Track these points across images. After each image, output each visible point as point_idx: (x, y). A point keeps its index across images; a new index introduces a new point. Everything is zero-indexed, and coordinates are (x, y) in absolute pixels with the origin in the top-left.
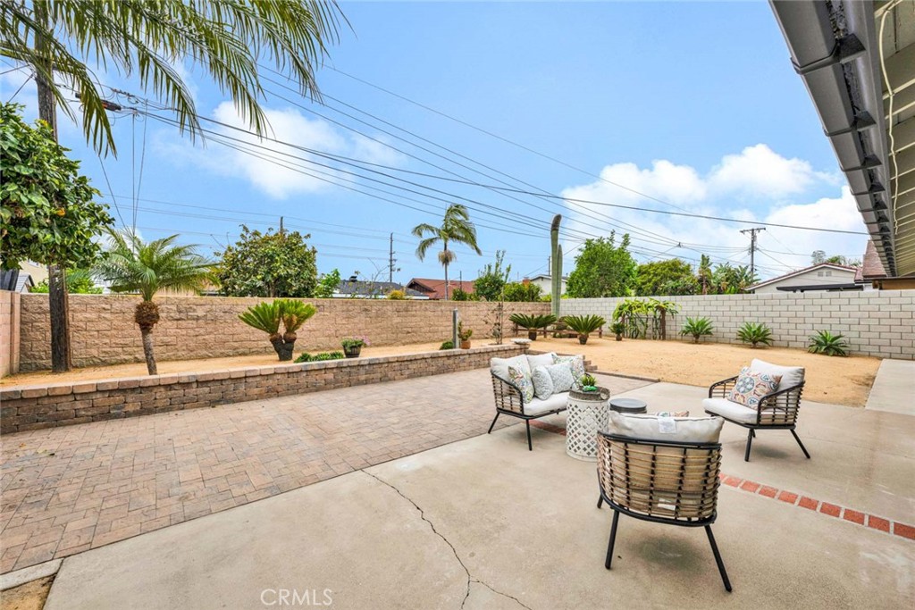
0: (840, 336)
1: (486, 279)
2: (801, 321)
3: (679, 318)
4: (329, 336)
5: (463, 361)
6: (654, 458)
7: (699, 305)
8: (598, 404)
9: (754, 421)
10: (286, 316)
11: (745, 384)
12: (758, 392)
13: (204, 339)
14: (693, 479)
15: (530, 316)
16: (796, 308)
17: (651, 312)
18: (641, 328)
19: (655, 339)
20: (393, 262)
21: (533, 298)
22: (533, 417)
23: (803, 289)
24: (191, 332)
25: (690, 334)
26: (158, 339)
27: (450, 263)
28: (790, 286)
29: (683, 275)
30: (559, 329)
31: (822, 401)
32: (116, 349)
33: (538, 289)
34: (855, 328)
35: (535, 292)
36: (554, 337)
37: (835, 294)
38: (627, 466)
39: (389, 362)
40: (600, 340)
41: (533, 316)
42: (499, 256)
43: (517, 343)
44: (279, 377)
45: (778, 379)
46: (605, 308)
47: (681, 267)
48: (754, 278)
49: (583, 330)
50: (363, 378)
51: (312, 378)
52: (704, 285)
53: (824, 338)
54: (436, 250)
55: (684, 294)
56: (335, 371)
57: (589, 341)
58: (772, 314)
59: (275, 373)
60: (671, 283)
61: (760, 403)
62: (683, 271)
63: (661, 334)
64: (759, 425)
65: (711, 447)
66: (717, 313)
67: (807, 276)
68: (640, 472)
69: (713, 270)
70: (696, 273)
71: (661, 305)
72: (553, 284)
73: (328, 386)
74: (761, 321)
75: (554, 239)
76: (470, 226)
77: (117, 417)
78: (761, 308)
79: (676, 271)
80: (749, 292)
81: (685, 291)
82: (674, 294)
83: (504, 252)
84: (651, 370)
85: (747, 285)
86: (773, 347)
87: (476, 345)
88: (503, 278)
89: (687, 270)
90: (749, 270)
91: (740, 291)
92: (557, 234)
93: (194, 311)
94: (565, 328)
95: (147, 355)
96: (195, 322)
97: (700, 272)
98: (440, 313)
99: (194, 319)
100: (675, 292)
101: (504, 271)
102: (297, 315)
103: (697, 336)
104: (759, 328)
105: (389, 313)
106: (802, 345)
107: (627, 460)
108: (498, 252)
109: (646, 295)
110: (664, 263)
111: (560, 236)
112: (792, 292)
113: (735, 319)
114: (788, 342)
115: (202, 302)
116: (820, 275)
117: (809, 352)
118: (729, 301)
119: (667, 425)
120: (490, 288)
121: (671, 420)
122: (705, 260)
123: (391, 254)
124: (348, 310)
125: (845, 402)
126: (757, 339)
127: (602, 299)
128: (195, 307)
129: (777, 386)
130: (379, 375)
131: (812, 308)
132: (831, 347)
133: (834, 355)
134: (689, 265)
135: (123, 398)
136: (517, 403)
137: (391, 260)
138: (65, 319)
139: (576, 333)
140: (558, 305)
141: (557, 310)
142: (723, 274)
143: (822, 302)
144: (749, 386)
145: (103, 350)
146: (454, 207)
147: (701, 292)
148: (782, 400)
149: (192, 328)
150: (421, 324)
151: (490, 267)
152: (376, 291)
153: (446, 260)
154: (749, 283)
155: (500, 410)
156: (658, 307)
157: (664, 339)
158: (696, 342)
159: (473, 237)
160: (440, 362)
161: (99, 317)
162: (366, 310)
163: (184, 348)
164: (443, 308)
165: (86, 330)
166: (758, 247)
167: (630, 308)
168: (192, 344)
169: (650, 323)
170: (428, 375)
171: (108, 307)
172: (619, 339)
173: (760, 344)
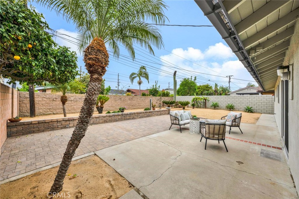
0: (252, 108)
1: (153, 89)
2: (242, 103)
3: (210, 102)
4: (110, 106)
5: (153, 113)
6: (214, 127)
7: (215, 98)
8: (197, 121)
9: (231, 125)
10: (101, 100)
11: (229, 117)
12: (232, 119)
13: (74, 107)
14: (221, 131)
15: (168, 101)
16: (241, 100)
17: (202, 100)
18: (200, 105)
19: (203, 108)
20: (119, 83)
21: (168, 95)
22: (181, 125)
23: (243, 94)
24: (70, 105)
25: (213, 107)
26: (60, 107)
27: (141, 84)
28: (240, 93)
29: (210, 89)
30: (176, 105)
31: (246, 123)
32: (47, 110)
33: (169, 93)
34: (255, 105)
35: (168, 93)
36: (175, 107)
37: (251, 96)
38: (209, 129)
39: (135, 114)
40: (188, 108)
41: (169, 101)
42: (156, 82)
43: (167, 109)
44: (107, 117)
45: (236, 116)
46: (189, 99)
47: (209, 87)
48: (230, 91)
49: (184, 105)
50: (128, 118)
51: (115, 118)
52: (216, 93)
53: (248, 108)
54: (137, 80)
55: (210, 95)
56: (121, 116)
57: (185, 109)
58: (235, 101)
59: (106, 116)
60: (206, 92)
61: (232, 121)
62: (210, 88)
63: (205, 106)
64: (232, 126)
65: (224, 125)
66: (220, 101)
67: (244, 90)
68: (211, 130)
69: (219, 88)
70: (214, 89)
71: (205, 98)
72: (174, 92)
73: (119, 120)
74: (232, 103)
75: (174, 78)
76: (147, 73)
77: (67, 128)
78: (232, 100)
79: (208, 88)
80: (228, 95)
81: (210, 94)
82: (208, 95)
83: (157, 81)
84: (204, 116)
85: (228, 92)
86: (235, 110)
87: (156, 109)
88: (158, 89)
89: (211, 88)
90: (228, 88)
91: (226, 94)
92: (175, 77)
93: (71, 98)
94: (178, 105)
95: (64, 111)
96: (71, 102)
97: (215, 88)
98: (141, 100)
99: (70, 101)
100: (207, 94)
101: (158, 87)
102: (105, 100)
103: (215, 107)
104: (231, 105)
105: (127, 100)
106: (242, 110)
107: (209, 128)
108: (156, 81)
109: (199, 95)
110: (204, 86)
111: (176, 77)
112: (240, 95)
113: (225, 103)
114: (239, 109)
115: (73, 95)
116: (248, 90)
117: (244, 112)
118: (223, 97)
119: (217, 121)
120: (154, 92)
121: (217, 120)
122: (216, 85)
123: (118, 80)
124: (115, 99)
125: (251, 123)
126: (231, 108)
127: (188, 96)
128: (70, 97)
129: (236, 117)
130: (132, 117)
131: (245, 100)
132: (250, 110)
133: (250, 113)
134: (211, 86)
135: (69, 122)
136: (177, 122)
137: (118, 82)
138: (34, 100)
139: (181, 106)
140: (175, 98)
141: (175, 99)
142: (221, 89)
143: (247, 98)
144: (230, 117)
145: (44, 110)
146: (142, 67)
147: (215, 95)
148: (237, 120)
149: (70, 104)
150: (136, 103)
151: (154, 86)
152: (123, 93)
153: (140, 83)
154: (229, 92)
155: (172, 124)
156: (204, 99)
157: (206, 108)
158: (215, 109)
159: (148, 77)
160: (148, 114)
161: (42, 100)
162: (120, 99)
163: (68, 110)
164: (142, 98)
165: (38, 104)
166: (231, 81)
167: (196, 99)
168: (70, 109)
169: (202, 103)
170: (144, 117)
171: (45, 96)
172: (193, 108)
173: (231, 109)
